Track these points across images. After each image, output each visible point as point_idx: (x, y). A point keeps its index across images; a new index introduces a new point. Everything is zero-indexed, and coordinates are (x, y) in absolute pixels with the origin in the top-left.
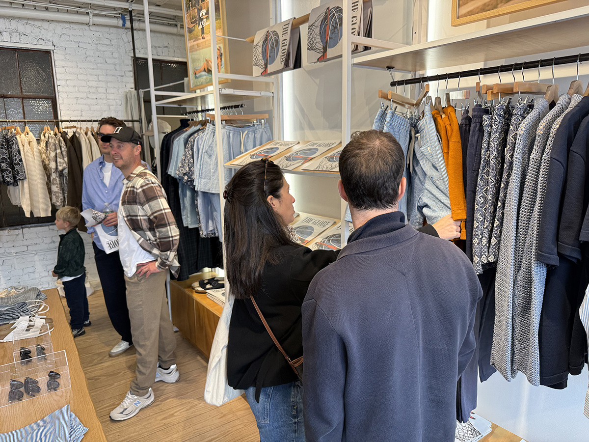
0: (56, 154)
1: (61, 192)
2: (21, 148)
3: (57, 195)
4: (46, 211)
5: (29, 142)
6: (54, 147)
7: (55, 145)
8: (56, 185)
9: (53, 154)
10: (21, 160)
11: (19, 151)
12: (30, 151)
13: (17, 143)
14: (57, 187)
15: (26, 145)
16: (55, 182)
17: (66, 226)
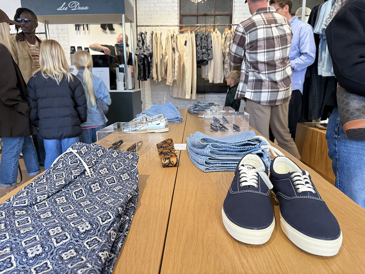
0: (230, 43)
1: (229, 68)
2: (213, 40)
3: (227, 70)
4: (221, 79)
5: (217, 37)
6: (229, 39)
7: (230, 37)
8: (227, 64)
9: (228, 43)
10: (212, 47)
11: (211, 42)
12: (217, 41)
13: (211, 37)
14: (227, 65)
15: (215, 38)
16: (227, 62)
17: (232, 83)
